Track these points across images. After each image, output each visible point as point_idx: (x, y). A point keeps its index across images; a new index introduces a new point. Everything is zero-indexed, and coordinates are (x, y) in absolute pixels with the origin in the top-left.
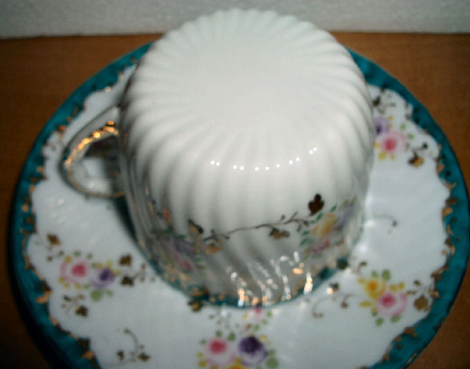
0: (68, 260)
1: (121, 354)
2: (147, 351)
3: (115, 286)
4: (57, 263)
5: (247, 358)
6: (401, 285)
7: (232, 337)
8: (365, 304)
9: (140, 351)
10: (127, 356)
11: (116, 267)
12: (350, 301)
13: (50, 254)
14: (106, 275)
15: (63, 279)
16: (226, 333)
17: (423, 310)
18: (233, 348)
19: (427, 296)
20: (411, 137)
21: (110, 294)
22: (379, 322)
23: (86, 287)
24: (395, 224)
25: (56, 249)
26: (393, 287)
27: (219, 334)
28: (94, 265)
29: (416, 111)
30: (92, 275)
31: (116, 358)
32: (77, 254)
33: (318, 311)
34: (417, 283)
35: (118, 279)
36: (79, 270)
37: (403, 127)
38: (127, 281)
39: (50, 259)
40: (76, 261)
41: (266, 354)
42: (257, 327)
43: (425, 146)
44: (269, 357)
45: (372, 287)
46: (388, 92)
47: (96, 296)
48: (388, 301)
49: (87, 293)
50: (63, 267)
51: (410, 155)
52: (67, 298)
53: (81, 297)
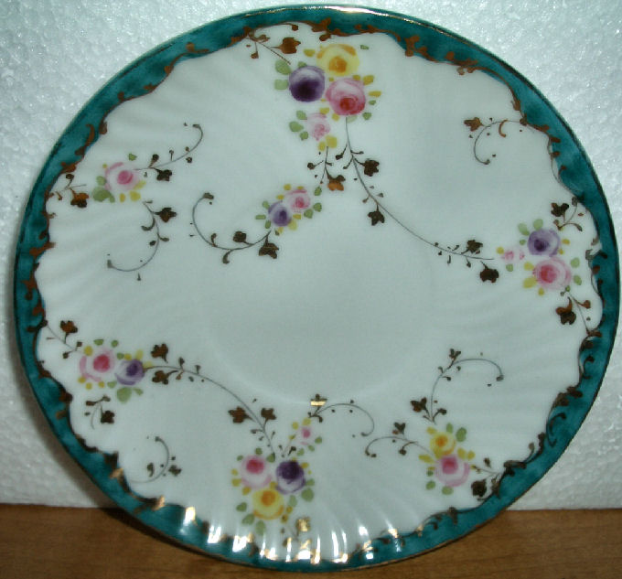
0: (89, 351)
1: (151, 467)
2: (178, 463)
3: (146, 382)
4: (75, 358)
5: (283, 483)
6: (471, 455)
7: (273, 456)
8: (424, 458)
9: (171, 463)
10: (157, 469)
11: (147, 359)
12: (410, 450)
13: (66, 349)
14: (135, 369)
15: (83, 379)
16: (266, 452)
17: (477, 497)
18: (271, 469)
19: (489, 485)
20: (578, 281)
21: (140, 392)
22: (430, 485)
23: (112, 385)
24: (500, 378)
25: (73, 339)
26: (461, 452)
27: (258, 451)
28: (120, 356)
29: (602, 255)
30: (118, 368)
31: (146, 473)
32: (99, 342)
33: (371, 451)
34: (487, 462)
35: (150, 374)
36: (102, 362)
37: (575, 263)
38: (161, 378)
39: (66, 355)
40: (98, 351)
41: (304, 483)
42: (301, 452)
43: (587, 305)
44: (305, 488)
45: (441, 441)
46: (581, 208)
47: (123, 396)
48: (449, 464)
49: (111, 393)
50: (83, 363)
51: (563, 302)
52: (89, 403)
53: (106, 399)
